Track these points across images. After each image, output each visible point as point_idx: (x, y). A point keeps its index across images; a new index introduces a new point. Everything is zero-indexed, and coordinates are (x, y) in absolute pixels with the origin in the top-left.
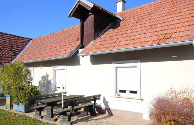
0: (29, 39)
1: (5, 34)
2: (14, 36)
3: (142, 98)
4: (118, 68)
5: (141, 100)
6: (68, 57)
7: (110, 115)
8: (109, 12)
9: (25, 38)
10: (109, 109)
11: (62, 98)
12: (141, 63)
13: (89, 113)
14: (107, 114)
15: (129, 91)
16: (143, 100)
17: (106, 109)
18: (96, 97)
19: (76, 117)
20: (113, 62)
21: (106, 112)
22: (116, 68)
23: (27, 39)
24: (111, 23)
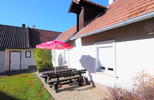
0: (60, 32)
1: (48, 31)
2: (52, 31)
3: (117, 76)
4: (99, 48)
5: (116, 78)
6: (66, 42)
7: (93, 86)
8: (100, 5)
9: (58, 32)
10: (93, 81)
11: (55, 71)
12: (116, 43)
13: (78, 83)
14: (91, 85)
15: (107, 68)
16: (117, 77)
17: (91, 81)
18: (81, 72)
19: (68, 85)
20: (95, 43)
21: (91, 84)
22: (98, 48)
23: (59, 32)
24: (100, 13)
